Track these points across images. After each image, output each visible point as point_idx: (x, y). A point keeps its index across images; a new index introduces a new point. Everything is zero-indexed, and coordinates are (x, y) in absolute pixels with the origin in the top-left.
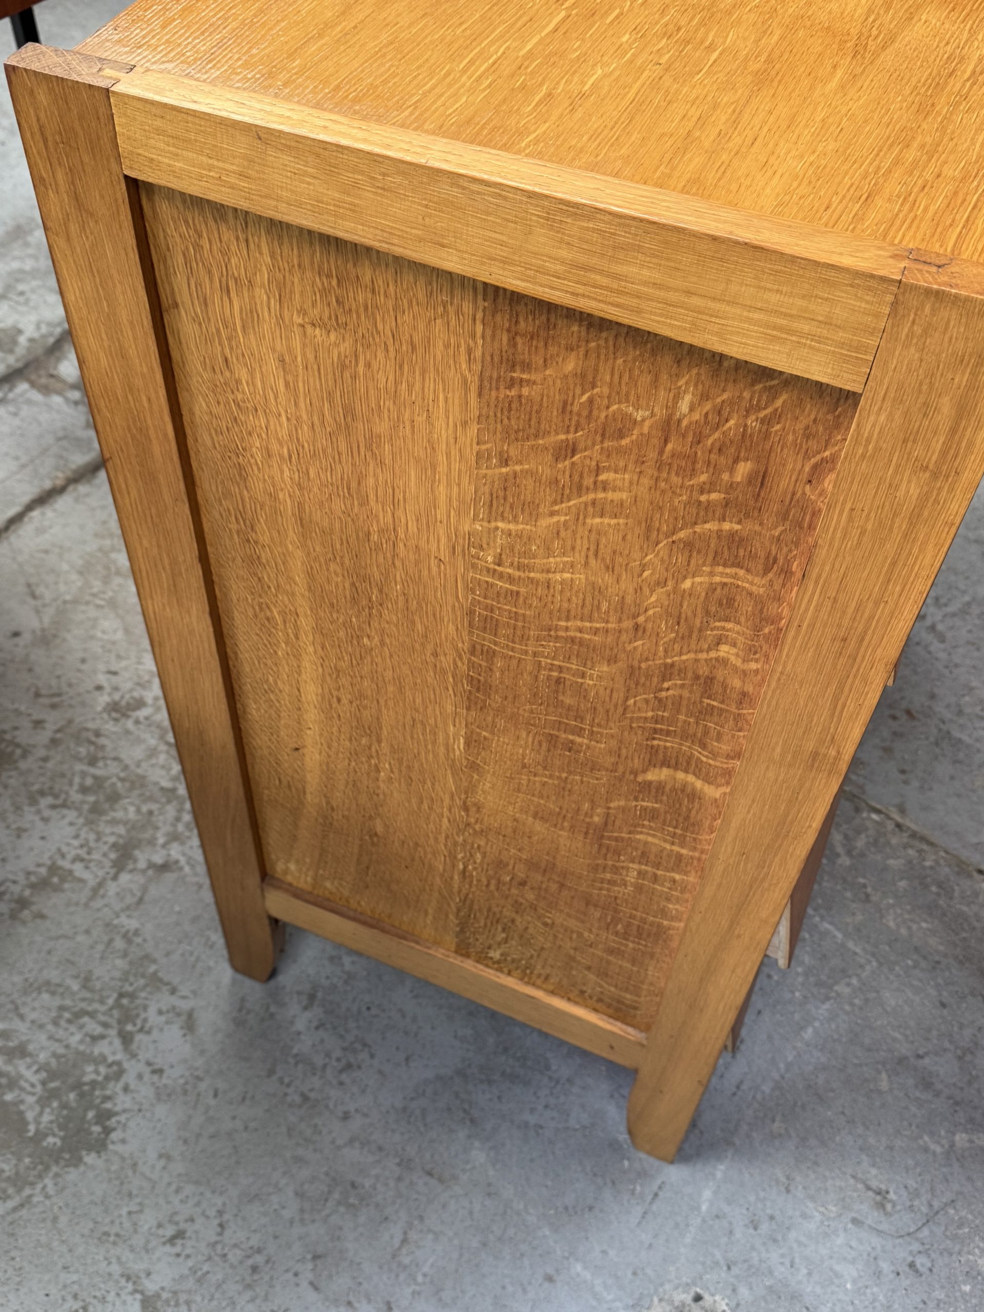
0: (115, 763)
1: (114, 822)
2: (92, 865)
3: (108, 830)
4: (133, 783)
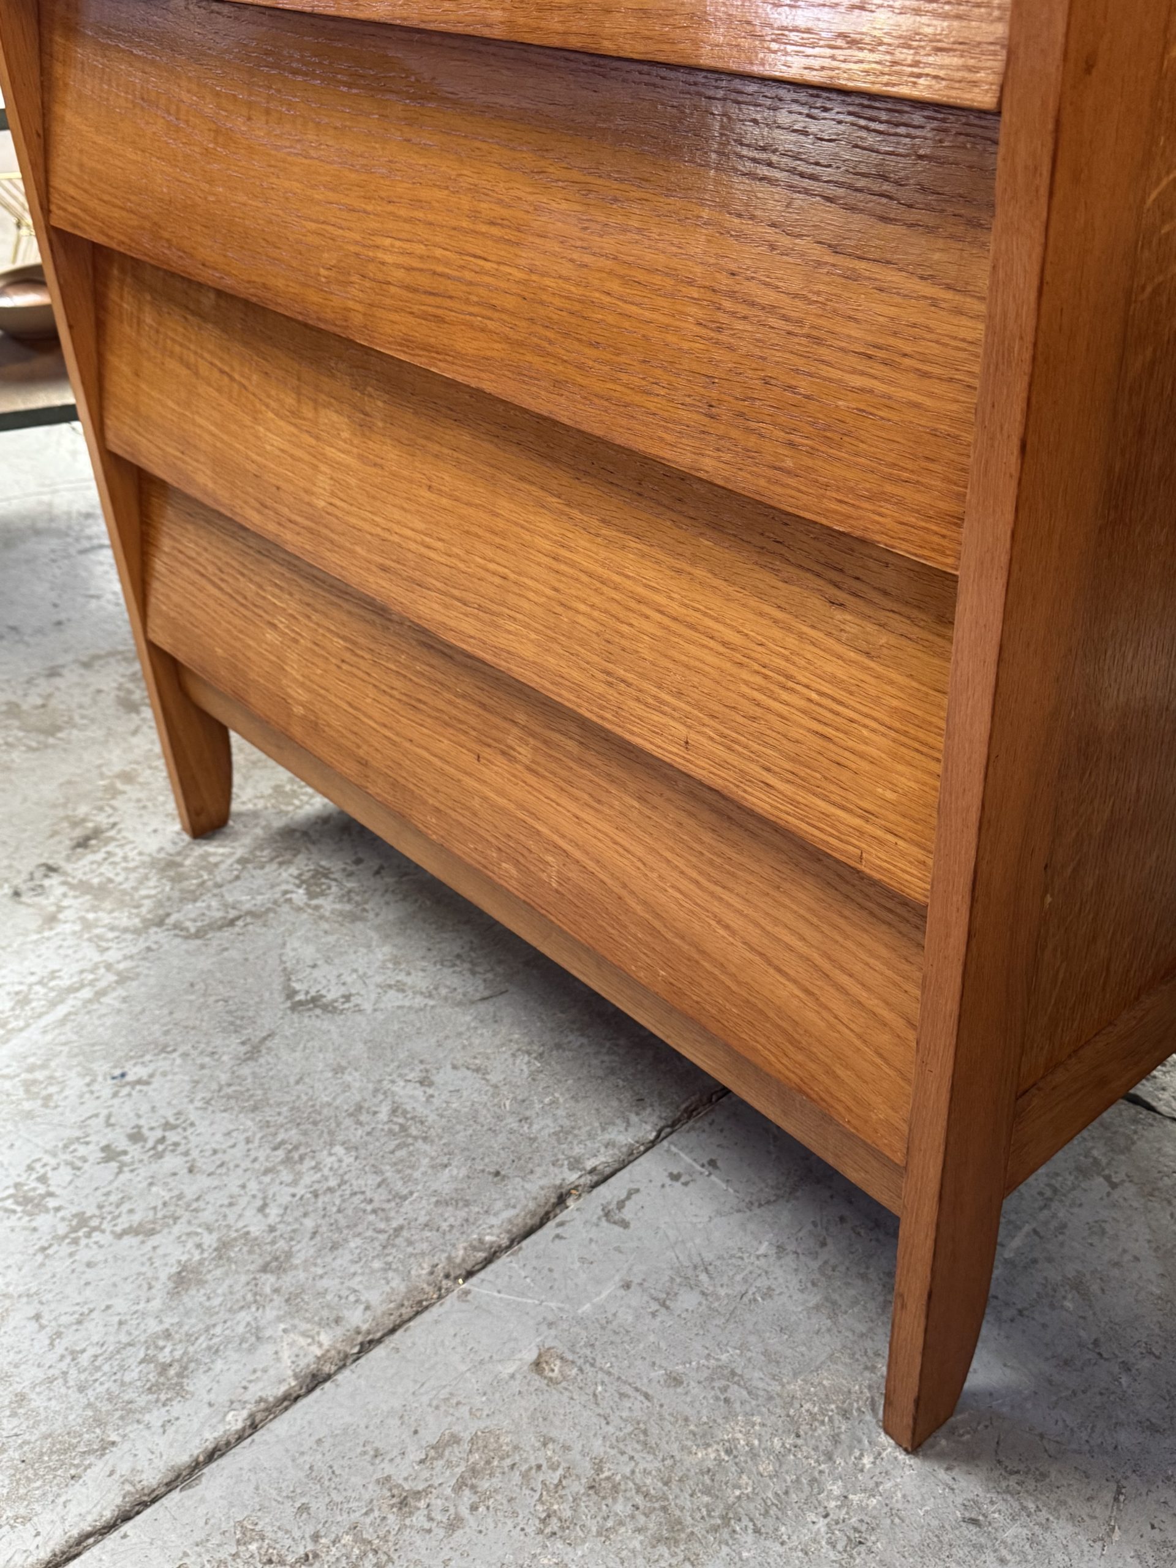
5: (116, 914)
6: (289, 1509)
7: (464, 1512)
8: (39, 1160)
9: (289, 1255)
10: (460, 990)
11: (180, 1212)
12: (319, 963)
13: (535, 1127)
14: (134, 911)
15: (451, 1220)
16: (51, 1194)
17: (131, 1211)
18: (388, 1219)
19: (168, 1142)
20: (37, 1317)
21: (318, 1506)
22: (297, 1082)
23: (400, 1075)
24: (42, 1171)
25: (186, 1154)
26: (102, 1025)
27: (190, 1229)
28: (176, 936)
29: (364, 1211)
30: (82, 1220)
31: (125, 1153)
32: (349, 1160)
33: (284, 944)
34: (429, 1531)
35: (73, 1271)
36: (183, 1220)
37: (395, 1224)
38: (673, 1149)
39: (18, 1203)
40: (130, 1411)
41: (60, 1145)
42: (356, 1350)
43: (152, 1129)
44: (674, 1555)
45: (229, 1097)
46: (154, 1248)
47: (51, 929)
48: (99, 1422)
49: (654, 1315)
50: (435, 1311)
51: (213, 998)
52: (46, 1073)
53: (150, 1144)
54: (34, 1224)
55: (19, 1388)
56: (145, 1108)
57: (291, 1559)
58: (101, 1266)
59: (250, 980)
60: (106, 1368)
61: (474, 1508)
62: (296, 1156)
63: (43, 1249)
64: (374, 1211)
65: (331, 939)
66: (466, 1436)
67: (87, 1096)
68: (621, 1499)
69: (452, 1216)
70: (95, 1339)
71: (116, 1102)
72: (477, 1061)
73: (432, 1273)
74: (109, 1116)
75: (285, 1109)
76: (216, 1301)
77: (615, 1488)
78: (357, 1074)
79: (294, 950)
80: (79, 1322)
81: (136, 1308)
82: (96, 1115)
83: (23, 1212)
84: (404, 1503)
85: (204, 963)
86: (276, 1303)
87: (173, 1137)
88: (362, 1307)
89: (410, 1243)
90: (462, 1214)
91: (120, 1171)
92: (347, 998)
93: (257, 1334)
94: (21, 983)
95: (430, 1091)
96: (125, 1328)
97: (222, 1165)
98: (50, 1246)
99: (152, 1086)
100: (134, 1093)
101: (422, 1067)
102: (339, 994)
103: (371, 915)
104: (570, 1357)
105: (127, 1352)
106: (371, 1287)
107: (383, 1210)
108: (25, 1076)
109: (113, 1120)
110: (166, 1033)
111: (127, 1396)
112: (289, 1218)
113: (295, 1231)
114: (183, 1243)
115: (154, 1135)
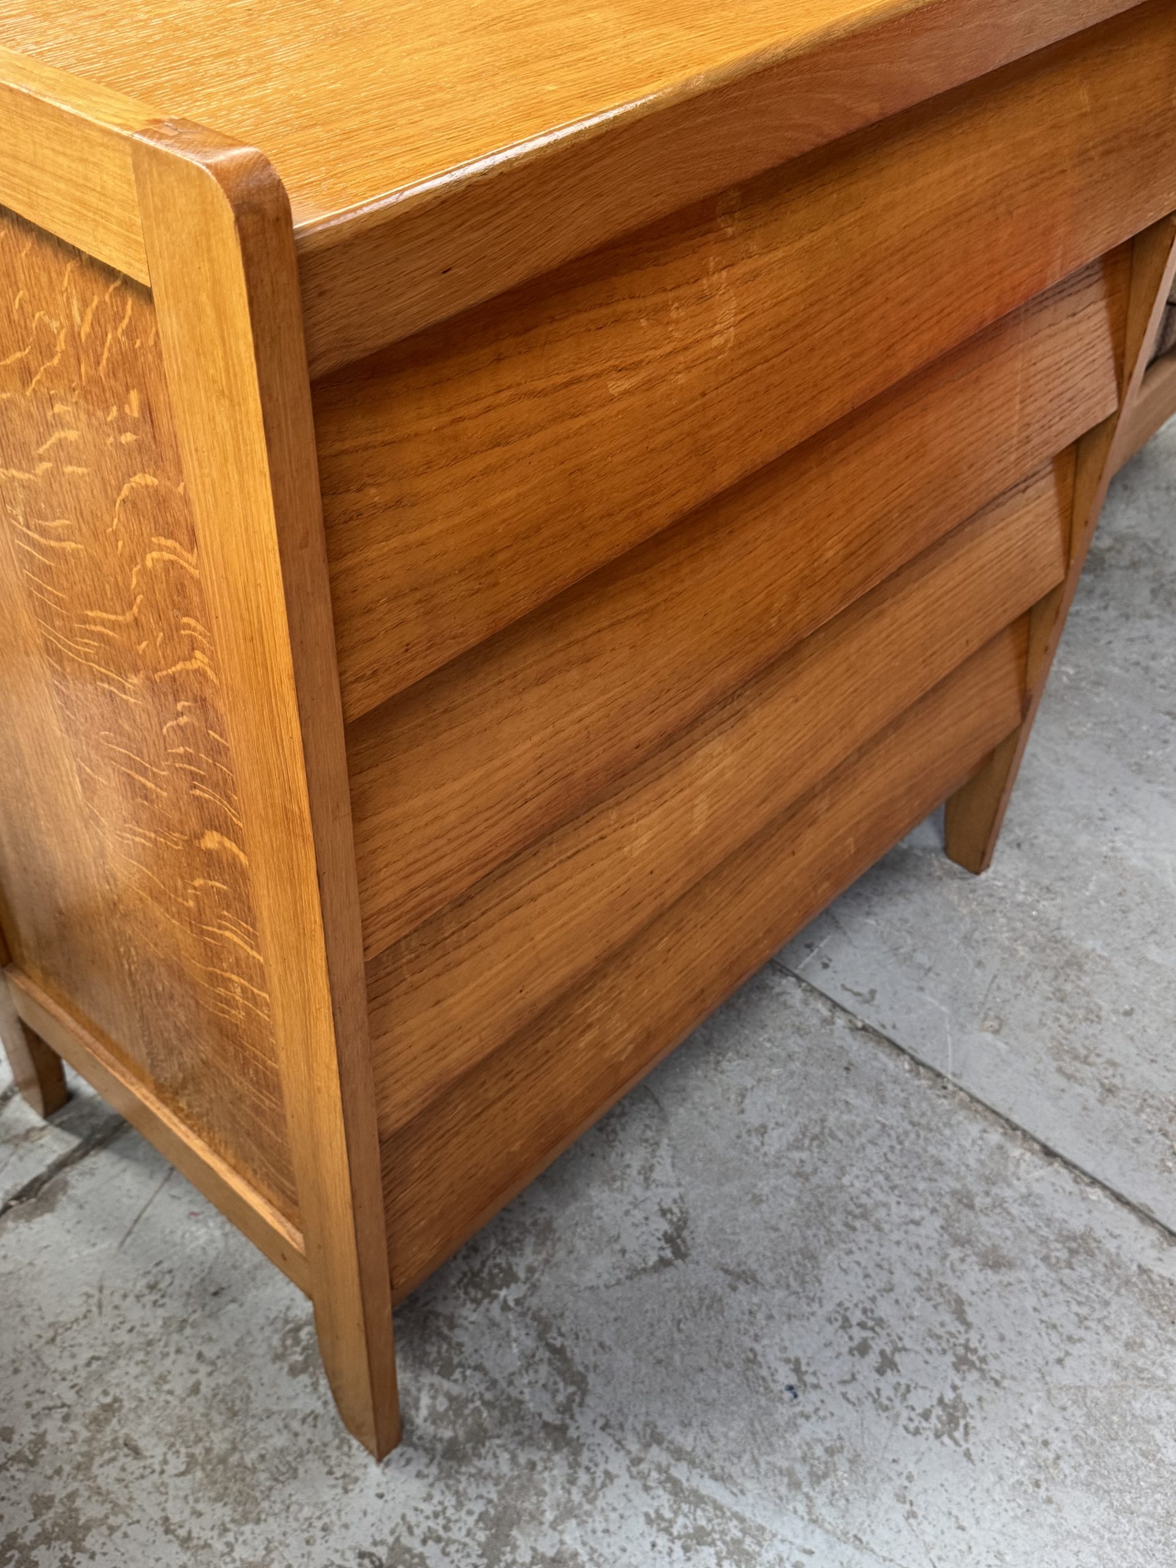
0: (478, 1375)
1: (481, 1476)
2: (452, 1549)
3: (472, 1492)
4: (504, 1412)
5: (546, 1487)
6: (1140, 1150)
8: (906, 1428)
9: (954, 1193)
10: (647, 1122)
11: (934, 1284)
12: (617, 1247)
13: (797, 1049)
14: (539, 1467)
16: (941, 1401)
17: (942, 1325)
18: (906, 1133)
19: (864, 1318)
20: (1060, 1361)
21: (1131, 1134)
22: (776, 1229)
23: (757, 1150)
24: (917, 1419)
25: (873, 1300)
26: (726, 1435)
27: (949, 1272)
28: (581, 1405)
30: (962, 1363)
31: (882, 1353)
32: (855, 1171)
33: (591, 1288)
35: (1011, 1350)
36: (942, 1280)
37: (909, 1127)
38: (801, 966)
39: (957, 1425)
40: (1112, 1262)
41: (884, 1415)
43: (851, 1338)
45: (803, 1283)
46: (973, 1293)
47: (575, 1555)
48: (1127, 1282)
49: (938, 975)
50: (974, 1091)
51: (676, 1336)
52: (798, 1467)
53: (870, 1334)
54: (975, 1402)
55: (1122, 1351)
56: (829, 1353)
57: (1168, 1142)
58: (1001, 1330)
59: (648, 1306)
60: (1085, 1292)
61: (1098, 1055)
62: (858, 1211)
63: (997, 1383)
64: (901, 1143)
65: (580, 1245)
66: (1055, 1064)
67: (821, 1413)
69: (892, 1091)
70: (1064, 1309)
71: (824, 1383)
72: (733, 1097)
73: (945, 1097)
74: (844, 1382)
75: (809, 1233)
76: (1008, 1233)
77: (1059, 990)
78: (760, 1185)
79: (599, 1276)
80: (1054, 1327)
81: (1030, 1289)
82: (844, 1395)
83: (964, 1417)
84: (1110, 1090)
85: (624, 1360)
86: (999, 1192)
87: (856, 1316)
88: (985, 1135)
89: (923, 1115)
90: (890, 1086)
91: (904, 1348)
92: (664, 1213)
93: (1025, 1198)
94: (670, 1552)
95: (771, 1125)
96: (1048, 1290)
97: (879, 1266)
98: (992, 1379)
99: (800, 1354)
100: (811, 1370)
101: (744, 1135)
102: (661, 1220)
103: (545, 1215)
104: (982, 1015)
105: (1069, 1283)
106: (968, 1133)
107: (898, 1137)
108: (806, 1489)
109: (847, 1377)
110: (729, 1366)
111: (1102, 1269)
112: (921, 1201)
113: (932, 1194)
114: (963, 1273)
115: (858, 1334)
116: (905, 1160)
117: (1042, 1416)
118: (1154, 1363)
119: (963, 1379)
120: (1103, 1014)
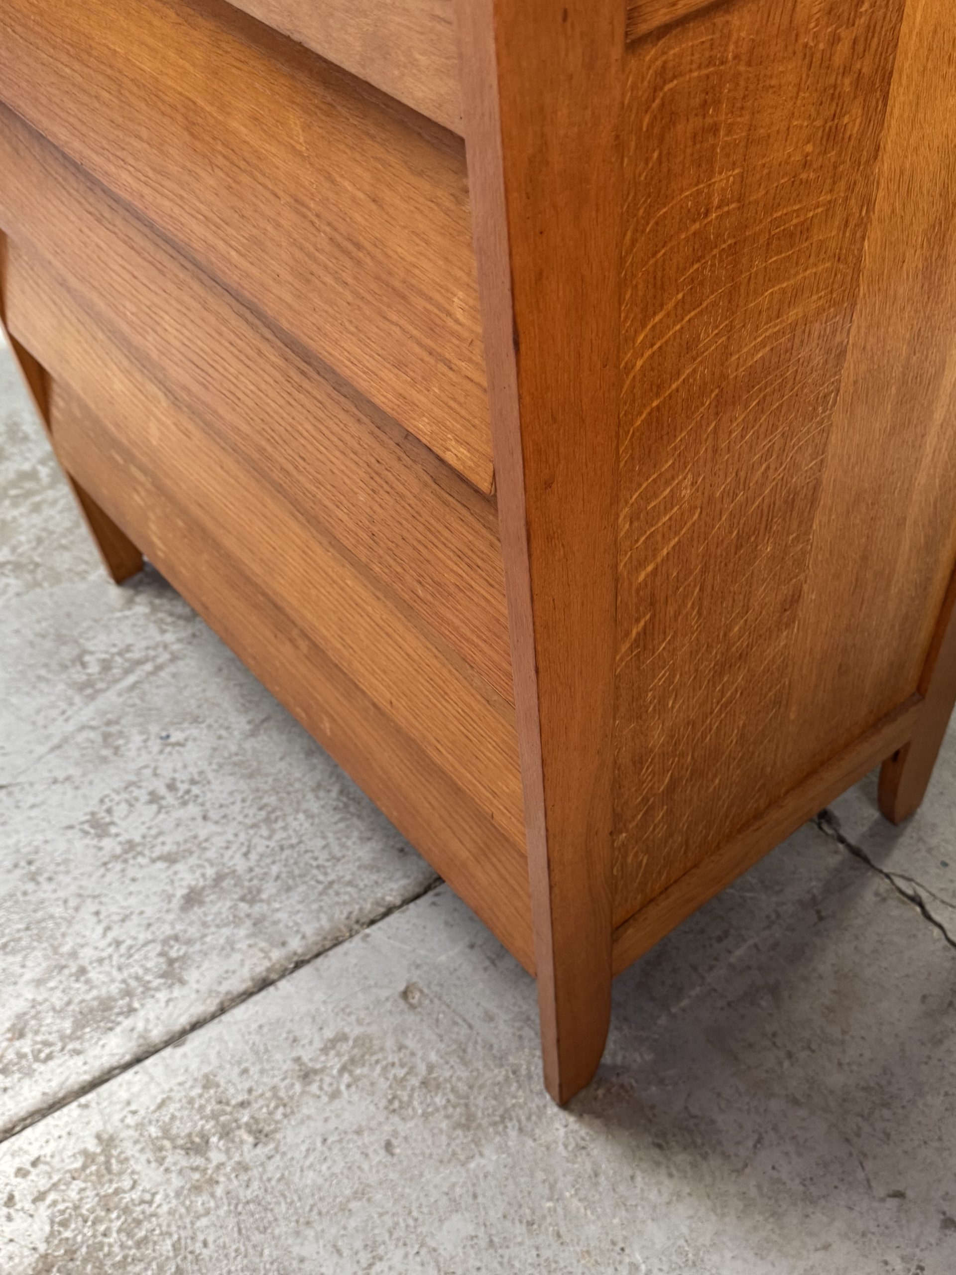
6: (237, 1070)
7: (343, 1087)
8: (107, 796)
9: (259, 891)
11: (194, 849)
15: (366, 882)
16: (112, 823)
17: (163, 843)
18: (326, 874)
19: (192, 794)
20: (98, 913)
21: (254, 1070)
24: (109, 805)
25: (202, 805)
27: (200, 862)
29: (311, 866)
30: (130, 846)
31: (163, 798)
32: (307, 825)
34: (319, 1097)
35: (123, 883)
36: (195, 855)
37: (330, 878)
39: (92, 827)
40: (148, 989)
41: (123, 786)
42: (292, 966)
43: (182, 782)
44: (466, 1137)
45: (235, 764)
46: (175, 873)
47: (130, 609)
48: (129, 994)
49: (487, 969)
50: (346, 946)
52: (118, 728)
53: (180, 794)
54: (101, 844)
56: (179, 765)
57: (233, 1102)
58: (140, 881)
60: (136, 957)
61: (349, 1086)
62: (273, 816)
63: (105, 864)
64: (318, 867)
66: (352, 1036)
67: (143, 750)
68: (440, 1095)
69: (368, 878)
70: (132, 934)
71: (162, 757)
73: (348, 918)
74: (156, 768)
75: (270, 779)
76: (209, 918)
77: (438, 1087)
78: (321, 758)
80: (123, 921)
81: (159, 915)
82: (146, 767)
83: (95, 834)
84: (306, 1076)
86: (247, 925)
87: (195, 790)
88: (299, 936)
89: (337, 894)
90: (374, 877)
91: (159, 812)
93: (232, 945)
94: (106, 652)
96: (151, 929)
97: (225, 817)
98: (110, 862)
99: (186, 749)
100: (174, 752)
104: (426, 991)
105: (150, 947)
106: (307, 922)
107: (324, 867)
108: (104, 729)
109: (158, 772)
110: (199, 707)
111: (148, 978)
112: (262, 864)
113: (265, 874)
114: (194, 872)
115: (183, 787)
116: (302, 865)
117: (68, 885)
118: (61, 982)
119: (120, 843)
120: (395, 1119)
